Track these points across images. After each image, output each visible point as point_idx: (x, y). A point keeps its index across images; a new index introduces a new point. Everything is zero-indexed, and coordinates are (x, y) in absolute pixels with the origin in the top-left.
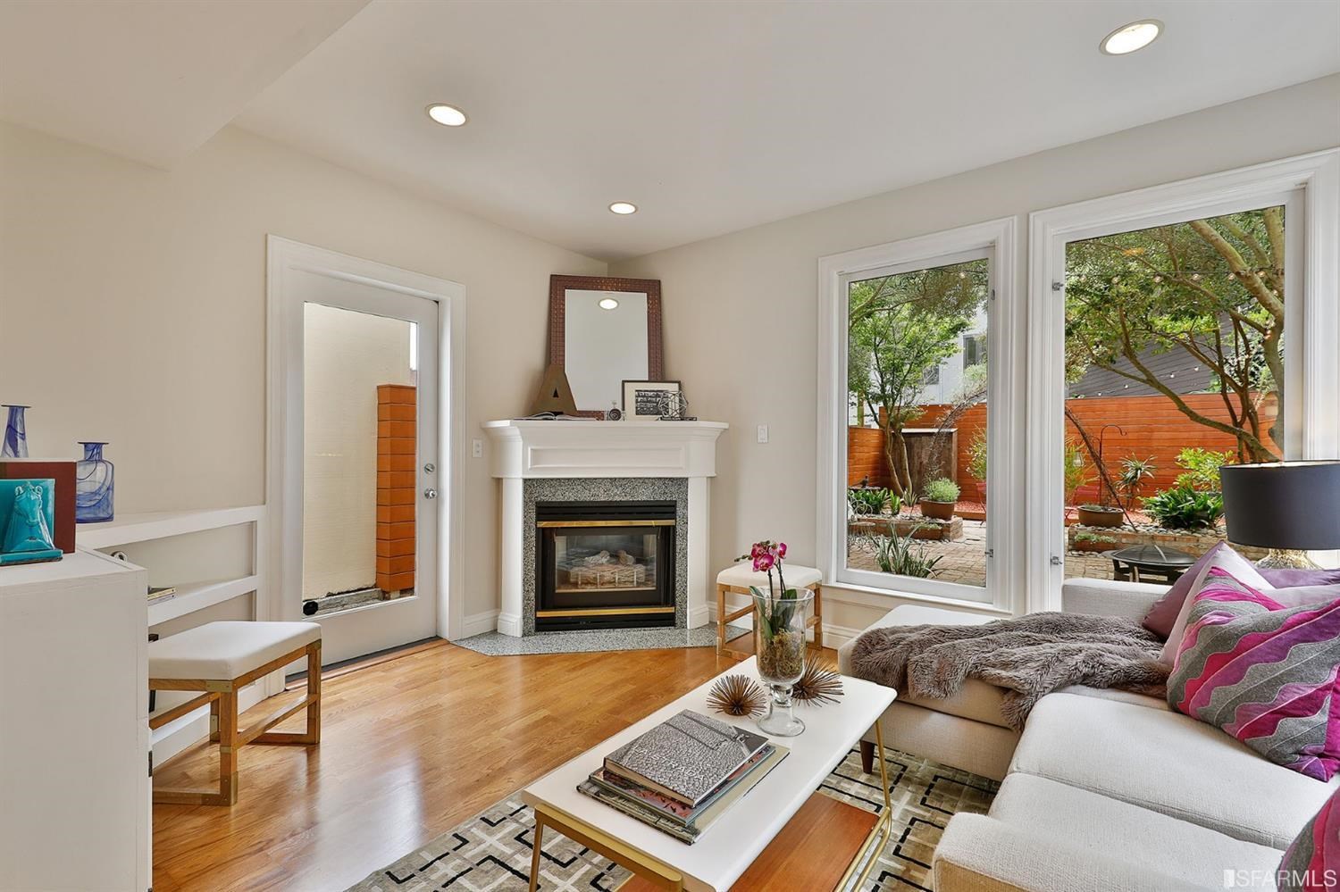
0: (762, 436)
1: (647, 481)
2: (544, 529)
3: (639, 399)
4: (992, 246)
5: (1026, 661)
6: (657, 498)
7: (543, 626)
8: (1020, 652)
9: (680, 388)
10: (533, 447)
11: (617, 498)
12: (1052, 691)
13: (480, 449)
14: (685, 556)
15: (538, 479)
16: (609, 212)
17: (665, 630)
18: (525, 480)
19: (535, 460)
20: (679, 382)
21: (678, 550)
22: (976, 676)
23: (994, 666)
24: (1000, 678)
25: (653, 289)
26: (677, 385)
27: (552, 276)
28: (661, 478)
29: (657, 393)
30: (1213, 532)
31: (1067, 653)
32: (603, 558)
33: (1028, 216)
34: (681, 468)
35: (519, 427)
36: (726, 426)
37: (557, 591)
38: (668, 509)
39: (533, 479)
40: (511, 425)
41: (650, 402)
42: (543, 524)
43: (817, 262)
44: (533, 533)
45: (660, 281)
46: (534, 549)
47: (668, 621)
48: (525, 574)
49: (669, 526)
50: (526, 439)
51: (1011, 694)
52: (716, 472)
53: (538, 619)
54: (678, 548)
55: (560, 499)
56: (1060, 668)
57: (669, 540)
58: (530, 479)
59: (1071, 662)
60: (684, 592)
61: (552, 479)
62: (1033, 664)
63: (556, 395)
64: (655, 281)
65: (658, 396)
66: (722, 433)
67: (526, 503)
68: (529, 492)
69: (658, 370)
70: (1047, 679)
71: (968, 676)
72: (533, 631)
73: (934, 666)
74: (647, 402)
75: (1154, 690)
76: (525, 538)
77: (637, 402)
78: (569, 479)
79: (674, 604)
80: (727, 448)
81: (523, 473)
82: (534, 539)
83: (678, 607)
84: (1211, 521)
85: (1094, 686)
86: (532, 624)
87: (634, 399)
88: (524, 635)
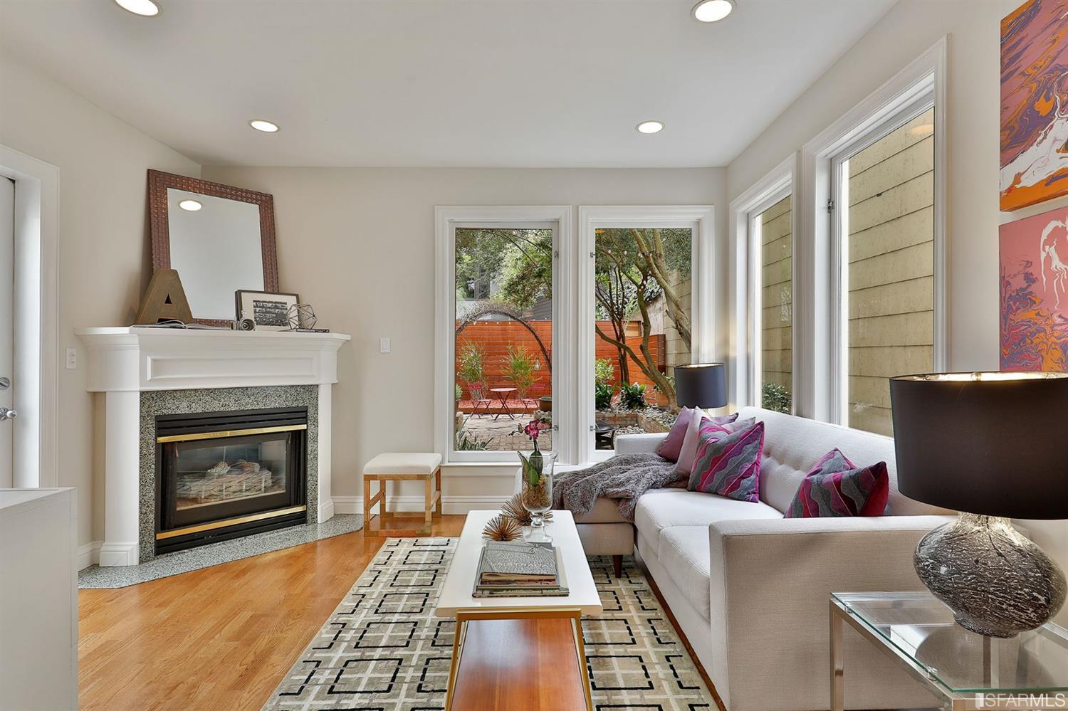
0: (386, 346)
1: (279, 389)
2: (164, 444)
3: (258, 310)
4: (557, 222)
5: (628, 480)
6: (290, 404)
7: (164, 548)
8: (622, 477)
9: (298, 301)
10: (153, 357)
11: (249, 407)
12: (643, 494)
13: (75, 359)
14: (316, 457)
15: (158, 391)
16: (250, 128)
17: (297, 528)
18: (142, 393)
19: (156, 371)
20: (297, 296)
21: (309, 452)
22: (603, 496)
23: (612, 487)
24: (618, 492)
25: (266, 203)
26: (295, 297)
27: (149, 171)
28: (293, 386)
29: (276, 305)
30: (609, 410)
31: (645, 472)
32: (223, 468)
33: (578, 208)
34: (314, 376)
35: (139, 335)
36: (348, 337)
37: (178, 509)
38: (301, 414)
39: (153, 392)
40: (130, 333)
41: (269, 312)
42: (162, 439)
43: (434, 210)
44: (152, 450)
45: (271, 197)
46: (153, 466)
47: (301, 519)
48: (142, 495)
49: (300, 431)
50: (145, 349)
51: (623, 501)
52: (338, 379)
53: (157, 542)
54: (309, 449)
55: (186, 411)
56: (644, 481)
57: (299, 443)
58: (147, 392)
59: (648, 476)
60: (315, 490)
61: (175, 391)
62: (633, 481)
63: (168, 301)
64: (266, 195)
65: (276, 307)
66: (344, 344)
67: (142, 417)
68: (146, 406)
69: (273, 281)
70: (640, 488)
71: (598, 496)
72: (152, 555)
73: (580, 494)
74: (267, 312)
75: (681, 484)
76: (142, 456)
77: (255, 312)
78: (196, 390)
79: (304, 503)
80: (349, 358)
81: (141, 385)
82: (153, 456)
83: (309, 505)
84: (609, 403)
85: (657, 488)
86: (151, 547)
87: (253, 309)
88: (141, 561)
